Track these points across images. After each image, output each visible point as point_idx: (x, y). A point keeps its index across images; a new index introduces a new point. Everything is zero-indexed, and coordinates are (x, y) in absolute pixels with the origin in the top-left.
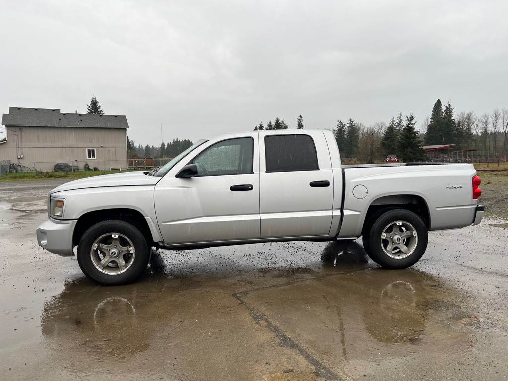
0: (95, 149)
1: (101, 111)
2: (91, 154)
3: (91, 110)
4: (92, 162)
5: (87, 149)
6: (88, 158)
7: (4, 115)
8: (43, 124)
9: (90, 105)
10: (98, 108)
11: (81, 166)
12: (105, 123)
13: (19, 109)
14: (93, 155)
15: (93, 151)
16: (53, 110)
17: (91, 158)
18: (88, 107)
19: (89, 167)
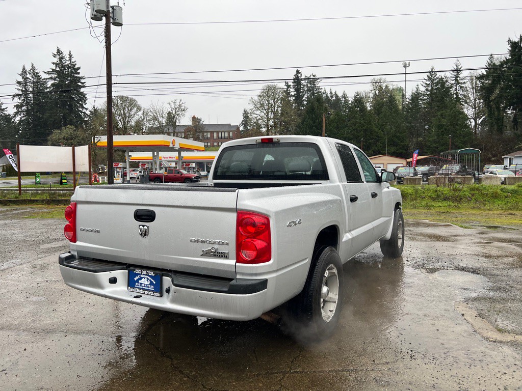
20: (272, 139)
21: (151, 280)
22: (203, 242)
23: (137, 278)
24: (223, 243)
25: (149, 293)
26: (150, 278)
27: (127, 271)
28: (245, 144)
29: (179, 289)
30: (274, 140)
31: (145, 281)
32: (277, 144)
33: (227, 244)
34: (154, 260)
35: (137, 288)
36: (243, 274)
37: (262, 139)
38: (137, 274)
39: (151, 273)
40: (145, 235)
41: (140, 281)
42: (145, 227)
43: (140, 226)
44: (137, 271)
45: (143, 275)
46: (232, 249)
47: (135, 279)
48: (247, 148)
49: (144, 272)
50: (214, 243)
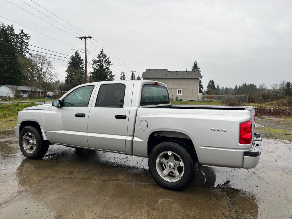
0: (182, 90)
1: (198, 68)
2: (180, 92)
3: (193, 68)
4: (180, 96)
5: (178, 90)
6: (178, 94)
7: (143, 73)
8: (159, 77)
9: (193, 65)
10: (197, 67)
11: (174, 99)
12: (188, 75)
13: (150, 70)
14: (181, 93)
15: (181, 90)
16: (164, 70)
17: (180, 94)
18: (192, 66)
19: (178, 99)
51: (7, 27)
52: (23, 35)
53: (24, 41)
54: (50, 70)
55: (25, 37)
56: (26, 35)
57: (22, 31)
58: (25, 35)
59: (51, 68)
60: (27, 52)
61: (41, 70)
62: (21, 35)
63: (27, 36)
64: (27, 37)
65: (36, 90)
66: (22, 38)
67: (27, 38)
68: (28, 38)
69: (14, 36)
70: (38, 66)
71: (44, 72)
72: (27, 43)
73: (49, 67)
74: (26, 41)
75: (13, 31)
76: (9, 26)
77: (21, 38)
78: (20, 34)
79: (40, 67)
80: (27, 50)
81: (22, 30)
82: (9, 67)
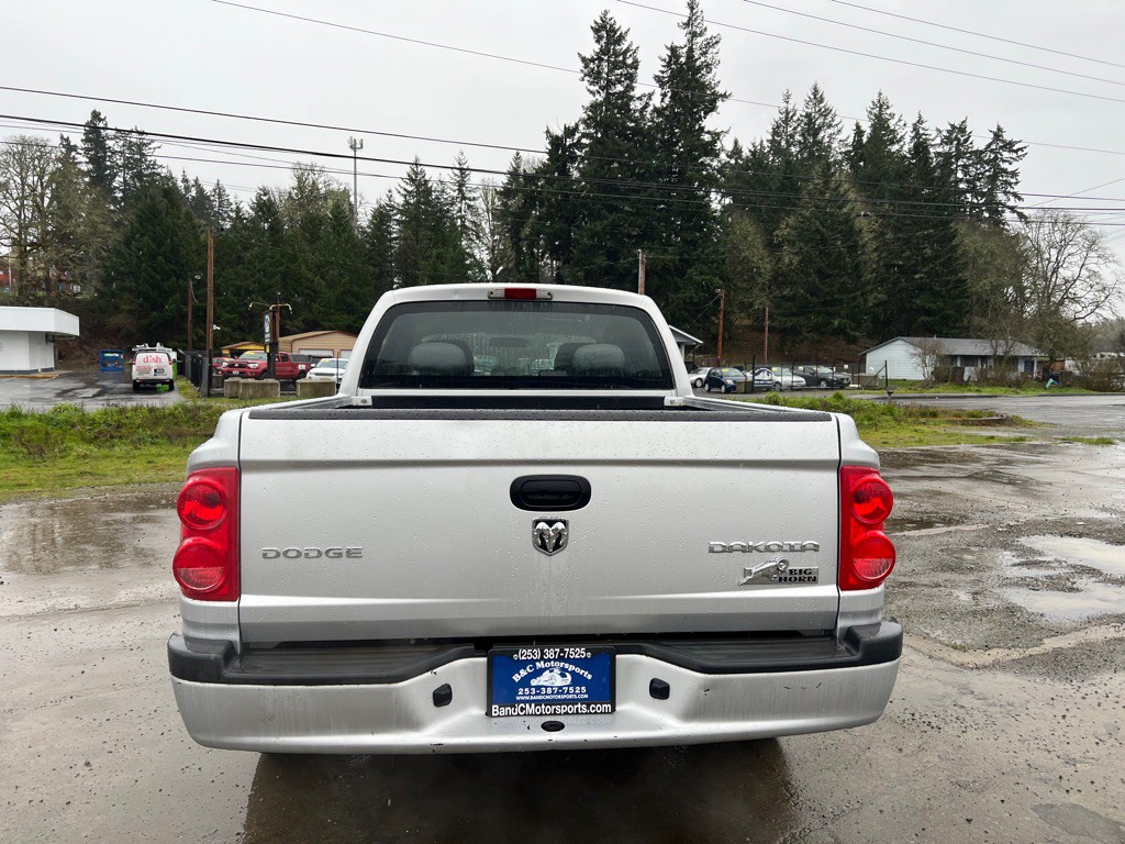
20: (534, 291)
21: (578, 670)
22: (744, 549)
23: (523, 673)
24: (803, 549)
25: (574, 709)
26: (571, 668)
27: (485, 659)
28: (456, 298)
29: (724, 680)
30: (539, 295)
31: (552, 679)
32: (548, 303)
33: (816, 548)
34: (583, 614)
35: (525, 702)
36: (856, 615)
37: (507, 291)
38: (523, 664)
39: (580, 652)
40: (557, 547)
41: (534, 682)
42: (560, 526)
43: (537, 522)
44: (525, 654)
45: (549, 660)
46: (826, 560)
47: (516, 678)
48: (462, 310)
49: (550, 653)
50: (780, 548)
51: (945, 134)
52: (1001, 148)
53: (1005, 171)
54: (1093, 267)
55: (1006, 154)
56: (1011, 144)
57: (998, 135)
58: (1009, 146)
59: (1101, 261)
60: (1012, 209)
61: (1055, 271)
62: (992, 151)
63: (1015, 148)
64: (1016, 151)
65: (1011, 354)
66: (996, 158)
67: (1014, 155)
68: (1020, 153)
69: (969, 159)
70: (1046, 256)
71: (1067, 281)
72: (1014, 174)
73: (1092, 254)
74: (1010, 168)
75: (966, 140)
76: (953, 126)
77: (994, 162)
78: (990, 145)
79: (1053, 259)
80: (1012, 202)
81: (999, 129)
82: (926, 273)
